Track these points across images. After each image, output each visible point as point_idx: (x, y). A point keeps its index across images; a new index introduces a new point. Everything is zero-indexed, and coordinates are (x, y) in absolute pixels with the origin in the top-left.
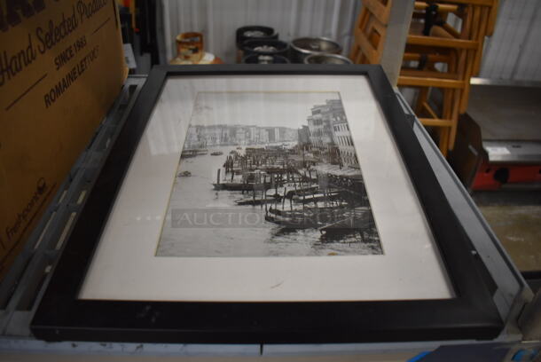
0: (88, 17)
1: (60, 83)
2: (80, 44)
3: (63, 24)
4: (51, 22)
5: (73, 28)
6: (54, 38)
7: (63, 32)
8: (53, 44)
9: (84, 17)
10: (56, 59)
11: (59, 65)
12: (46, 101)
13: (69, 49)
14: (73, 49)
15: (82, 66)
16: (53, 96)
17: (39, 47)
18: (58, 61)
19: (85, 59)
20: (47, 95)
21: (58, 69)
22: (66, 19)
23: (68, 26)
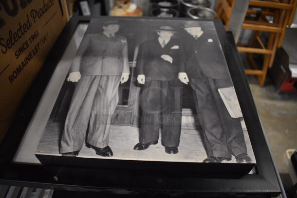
0: (39, 18)
1: (20, 66)
2: (34, 37)
3: (20, 30)
4: (10, 31)
5: (28, 29)
6: (13, 41)
7: (20, 34)
8: (13, 44)
9: (37, 18)
10: (16, 52)
11: (17, 56)
12: (10, 80)
13: (26, 43)
14: (29, 42)
15: (36, 49)
16: (15, 74)
17: (2, 50)
18: (17, 53)
19: (38, 45)
20: (11, 76)
21: (17, 58)
22: (22, 25)
23: (24, 29)
